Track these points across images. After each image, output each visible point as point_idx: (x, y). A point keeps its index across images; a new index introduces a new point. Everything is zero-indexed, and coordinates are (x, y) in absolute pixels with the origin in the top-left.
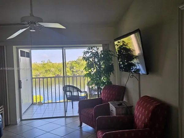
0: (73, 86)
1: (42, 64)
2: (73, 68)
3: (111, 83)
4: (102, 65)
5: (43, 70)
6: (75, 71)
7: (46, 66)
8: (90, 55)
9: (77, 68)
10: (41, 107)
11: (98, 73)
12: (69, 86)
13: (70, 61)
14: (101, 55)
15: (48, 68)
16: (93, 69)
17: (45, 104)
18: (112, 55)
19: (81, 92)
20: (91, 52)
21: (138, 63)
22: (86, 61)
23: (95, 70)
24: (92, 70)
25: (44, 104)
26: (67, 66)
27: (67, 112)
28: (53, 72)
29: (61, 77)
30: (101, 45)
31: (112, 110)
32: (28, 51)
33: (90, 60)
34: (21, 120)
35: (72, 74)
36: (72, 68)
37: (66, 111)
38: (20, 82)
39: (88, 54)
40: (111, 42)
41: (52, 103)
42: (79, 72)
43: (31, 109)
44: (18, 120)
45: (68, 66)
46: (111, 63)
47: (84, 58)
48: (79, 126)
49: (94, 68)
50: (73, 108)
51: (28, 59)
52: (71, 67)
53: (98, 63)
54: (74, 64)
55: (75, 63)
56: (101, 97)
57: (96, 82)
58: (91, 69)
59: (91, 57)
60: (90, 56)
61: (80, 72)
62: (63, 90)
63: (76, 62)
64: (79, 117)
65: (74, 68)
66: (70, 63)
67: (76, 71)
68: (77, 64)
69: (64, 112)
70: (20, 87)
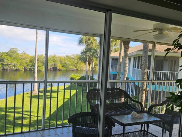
6: (6, 64)
9: (9, 60)
54: (4, 56)
55: (6, 54)
61: (12, 66)
65: (5, 60)
68: (8, 57)
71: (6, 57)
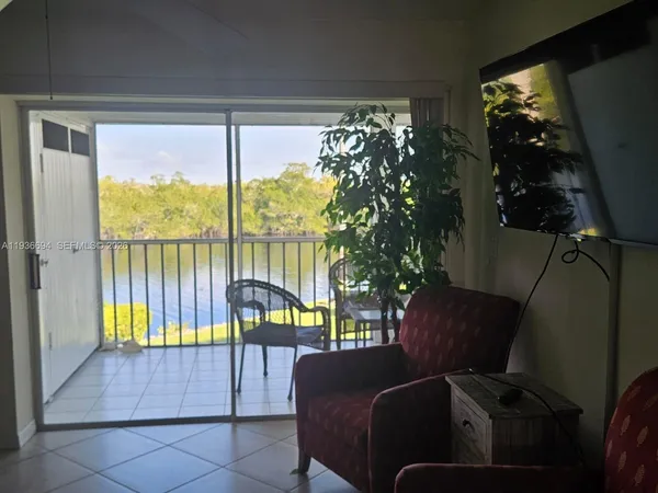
0: (268, 284)
1: (152, 187)
2: (266, 205)
3: (445, 278)
4: (408, 195)
5: (159, 211)
6: (274, 215)
7: (168, 194)
8: (354, 148)
9: (282, 204)
10: (133, 365)
11: (392, 232)
12: (253, 283)
13: (255, 180)
14: (405, 147)
15: (173, 203)
16: (366, 210)
17: (153, 351)
18: (457, 149)
19: (303, 309)
20: (356, 132)
21: (575, 191)
22: (336, 173)
23: (375, 219)
24: (360, 216)
25: (145, 351)
26: (244, 198)
27: (239, 391)
28: (191, 217)
29: (219, 241)
30: (406, 103)
31: (466, 423)
32: (82, 129)
33: (354, 173)
34: (41, 428)
35: (261, 227)
36: (261, 204)
37: (236, 391)
38: (32, 260)
39: (345, 141)
40: (449, 92)
41: (181, 346)
42: (289, 220)
43: (91, 370)
44: (25, 431)
45: (249, 196)
46: (448, 187)
47: (326, 161)
48: (294, 472)
49: (372, 210)
50: (266, 374)
51: (81, 161)
52: (257, 201)
53: (393, 187)
54: (270, 191)
55: (274, 185)
56: (396, 338)
57: (374, 271)
58: (359, 213)
59: (358, 158)
60: (352, 153)
61: (292, 222)
62: (228, 301)
63: (276, 181)
64: (294, 424)
65: (271, 204)
66: (254, 185)
67: (279, 218)
68: (281, 192)
69: (230, 394)
70: (33, 283)
71: (273, 194)
